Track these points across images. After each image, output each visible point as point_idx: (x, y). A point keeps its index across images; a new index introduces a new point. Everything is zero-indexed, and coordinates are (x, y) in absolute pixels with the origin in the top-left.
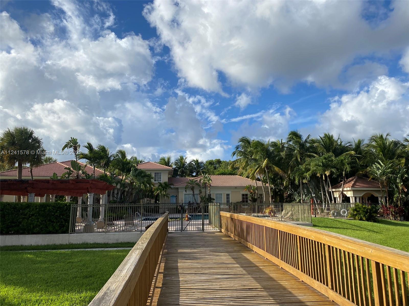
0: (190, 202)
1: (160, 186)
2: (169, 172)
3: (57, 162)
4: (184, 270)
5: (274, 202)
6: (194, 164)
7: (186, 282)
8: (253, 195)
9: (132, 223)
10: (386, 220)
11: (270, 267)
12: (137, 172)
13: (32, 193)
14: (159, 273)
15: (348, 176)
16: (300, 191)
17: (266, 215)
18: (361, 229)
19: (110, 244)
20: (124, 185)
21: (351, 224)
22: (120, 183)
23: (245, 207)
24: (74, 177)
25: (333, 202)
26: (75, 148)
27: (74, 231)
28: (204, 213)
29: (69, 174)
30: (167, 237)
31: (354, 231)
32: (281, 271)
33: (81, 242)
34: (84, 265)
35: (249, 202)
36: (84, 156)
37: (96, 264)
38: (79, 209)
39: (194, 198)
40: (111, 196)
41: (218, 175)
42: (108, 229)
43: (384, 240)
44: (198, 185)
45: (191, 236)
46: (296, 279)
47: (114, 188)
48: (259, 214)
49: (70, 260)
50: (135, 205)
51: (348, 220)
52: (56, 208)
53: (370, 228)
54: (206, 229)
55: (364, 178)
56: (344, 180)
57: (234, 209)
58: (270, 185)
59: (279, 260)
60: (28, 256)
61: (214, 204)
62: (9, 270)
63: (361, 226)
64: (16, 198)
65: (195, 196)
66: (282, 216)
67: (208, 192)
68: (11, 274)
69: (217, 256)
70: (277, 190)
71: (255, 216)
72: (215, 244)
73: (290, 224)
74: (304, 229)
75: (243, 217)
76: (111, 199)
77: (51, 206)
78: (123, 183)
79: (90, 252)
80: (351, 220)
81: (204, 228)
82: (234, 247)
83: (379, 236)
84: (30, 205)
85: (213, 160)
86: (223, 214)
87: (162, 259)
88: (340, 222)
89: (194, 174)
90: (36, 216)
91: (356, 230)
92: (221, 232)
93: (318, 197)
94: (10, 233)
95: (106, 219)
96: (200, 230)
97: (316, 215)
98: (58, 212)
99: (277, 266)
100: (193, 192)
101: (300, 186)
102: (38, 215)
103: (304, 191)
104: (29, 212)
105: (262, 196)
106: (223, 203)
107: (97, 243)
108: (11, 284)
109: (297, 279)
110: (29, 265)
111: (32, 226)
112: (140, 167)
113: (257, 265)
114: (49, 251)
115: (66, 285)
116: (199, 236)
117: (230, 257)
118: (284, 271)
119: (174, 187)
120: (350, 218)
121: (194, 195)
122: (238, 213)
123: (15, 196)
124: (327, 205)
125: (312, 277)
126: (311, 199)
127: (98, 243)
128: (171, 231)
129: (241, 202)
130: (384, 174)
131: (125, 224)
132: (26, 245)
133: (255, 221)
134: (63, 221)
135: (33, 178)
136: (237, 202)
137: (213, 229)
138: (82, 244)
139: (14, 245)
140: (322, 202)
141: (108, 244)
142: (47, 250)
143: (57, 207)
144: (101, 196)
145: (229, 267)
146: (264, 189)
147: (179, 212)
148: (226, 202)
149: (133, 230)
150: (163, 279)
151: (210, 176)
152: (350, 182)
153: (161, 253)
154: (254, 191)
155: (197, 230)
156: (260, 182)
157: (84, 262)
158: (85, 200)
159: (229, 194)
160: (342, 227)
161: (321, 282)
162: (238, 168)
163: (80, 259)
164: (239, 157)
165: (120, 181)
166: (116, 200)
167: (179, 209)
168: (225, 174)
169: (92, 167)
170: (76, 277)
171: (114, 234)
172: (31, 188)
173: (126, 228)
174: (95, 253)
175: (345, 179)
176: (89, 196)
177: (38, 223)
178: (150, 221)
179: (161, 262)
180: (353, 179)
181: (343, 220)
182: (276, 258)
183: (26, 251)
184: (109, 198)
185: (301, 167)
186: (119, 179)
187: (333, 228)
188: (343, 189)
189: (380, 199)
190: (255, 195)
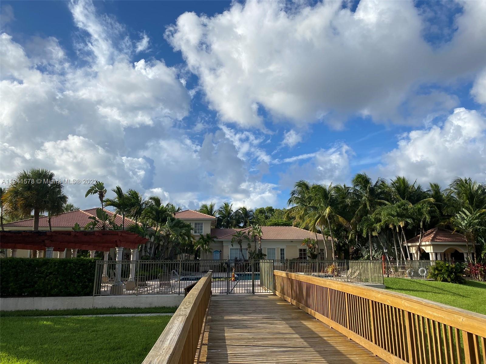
0: (236, 258)
1: (201, 239)
2: (212, 222)
3: (80, 211)
4: (232, 341)
5: (338, 259)
6: (242, 212)
7: (235, 355)
8: (312, 251)
9: (168, 283)
10: (474, 281)
11: (336, 338)
12: (174, 222)
13: (50, 247)
14: (202, 344)
15: (427, 227)
16: (368, 245)
17: (329, 275)
18: (444, 292)
19: (142, 309)
20: (158, 238)
21: (431, 286)
22: (154, 235)
23: (303, 265)
24: (99, 228)
25: (409, 259)
26: (100, 193)
27: (99, 293)
28: (255, 272)
29: (94, 224)
30: (211, 301)
31: (436, 294)
32: (349, 343)
33: (108, 307)
34: (111, 334)
35: (307, 259)
36: (112, 203)
37: (126, 333)
38: (105, 267)
39: (242, 253)
40: (143, 251)
41: (271, 225)
42: (140, 290)
43: (472, 305)
44: (246, 237)
45: (239, 299)
46: (368, 353)
47: (147, 242)
48: (321, 274)
49: (94, 328)
50: (172, 262)
51: (428, 281)
52: (79, 266)
53: (454, 290)
54: (257, 292)
55: (446, 230)
56: (422, 232)
57: (290, 267)
58: (332, 239)
59: (347, 329)
60: (45, 322)
61: (267, 261)
62: (22, 339)
63: (444, 289)
64: (31, 253)
65: (243, 251)
66: (348, 276)
67: (258, 247)
68: (24, 344)
69: (272, 324)
70: (341, 244)
71: (316, 276)
72: (268, 310)
73: (360, 285)
74: (378, 291)
75: (302, 276)
76: (143, 254)
77: (72, 263)
78: (157, 236)
79: (119, 318)
80: (432, 281)
81: (255, 290)
82: (292, 314)
83: (466, 301)
84: (47, 261)
85: (263, 208)
86: (278, 274)
87: (206, 327)
88: (418, 283)
89: (242, 225)
90: (54, 274)
91: (438, 293)
92: (275, 295)
93: (391, 253)
94: (23, 294)
95: (138, 278)
96: (250, 293)
97: (388, 275)
98: (81, 269)
99: (345, 337)
100: (241, 247)
101: (369, 239)
102: (56, 273)
103: (374, 246)
104: (46, 269)
105: (324, 252)
106: (277, 260)
107: (126, 307)
108: (24, 357)
109: (370, 353)
110: (46, 334)
111: (49, 286)
112: (178, 216)
113: (321, 335)
114: (69, 316)
115: (89, 358)
116: (248, 300)
117: (288, 326)
118: (354, 343)
119: (218, 240)
120: (430, 278)
121: (241, 251)
122: (295, 272)
123: (29, 250)
124: (402, 263)
125: (389, 351)
126: (383, 255)
127: (128, 308)
128: (215, 293)
129: (298, 258)
130: (470, 226)
131: (160, 285)
132: (42, 309)
133: (317, 282)
134: (86, 280)
135: (52, 229)
136: (293, 259)
137: (266, 292)
138: (108, 309)
139: (28, 310)
140: (395, 259)
141: (139, 308)
142: (67, 315)
143: (79, 264)
144: (132, 251)
145: (286, 338)
146: (325, 242)
147: (224, 270)
148: (280, 259)
149: (169, 292)
150: (208, 352)
151: (261, 228)
152: (429, 235)
153: (204, 321)
154: (313, 245)
155: (247, 292)
156: (321, 234)
157: (111, 330)
158: (112, 256)
159: (283, 249)
160: (421, 290)
161: (400, 357)
162: (294, 218)
163: (107, 326)
164: (295, 205)
165: (153, 234)
166: (149, 255)
167: (224, 267)
168: (278, 225)
169: (121, 216)
170: (101, 349)
171: (147, 297)
172: (50, 241)
173: (161, 290)
174: (124, 320)
175: (424, 232)
176: (118, 250)
177: (57, 283)
178: (190, 281)
179: (204, 331)
180: (433, 232)
181: (422, 281)
182: (344, 327)
183: (42, 317)
184: (141, 253)
185: (369, 217)
186: (153, 230)
187: (410, 290)
188: (420, 243)
189: (465, 256)
190: (314, 251)
